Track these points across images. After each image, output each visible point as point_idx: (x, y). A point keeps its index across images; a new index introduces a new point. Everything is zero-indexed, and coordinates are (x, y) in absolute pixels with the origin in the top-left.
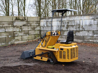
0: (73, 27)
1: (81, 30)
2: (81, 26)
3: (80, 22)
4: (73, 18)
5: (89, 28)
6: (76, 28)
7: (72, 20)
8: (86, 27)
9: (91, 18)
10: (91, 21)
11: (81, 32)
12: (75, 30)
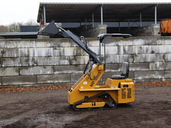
0: (14, 60)
1: (31, 64)
2: (31, 59)
3: (28, 51)
4: (15, 44)
5: (46, 60)
6: (21, 62)
7: (13, 47)
8: (40, 60)
9: (49, 45)
10: (48, 51)
11: (31, 69)
12: (18, 65)
